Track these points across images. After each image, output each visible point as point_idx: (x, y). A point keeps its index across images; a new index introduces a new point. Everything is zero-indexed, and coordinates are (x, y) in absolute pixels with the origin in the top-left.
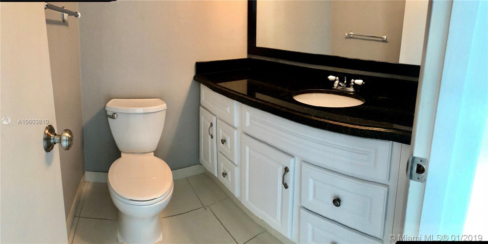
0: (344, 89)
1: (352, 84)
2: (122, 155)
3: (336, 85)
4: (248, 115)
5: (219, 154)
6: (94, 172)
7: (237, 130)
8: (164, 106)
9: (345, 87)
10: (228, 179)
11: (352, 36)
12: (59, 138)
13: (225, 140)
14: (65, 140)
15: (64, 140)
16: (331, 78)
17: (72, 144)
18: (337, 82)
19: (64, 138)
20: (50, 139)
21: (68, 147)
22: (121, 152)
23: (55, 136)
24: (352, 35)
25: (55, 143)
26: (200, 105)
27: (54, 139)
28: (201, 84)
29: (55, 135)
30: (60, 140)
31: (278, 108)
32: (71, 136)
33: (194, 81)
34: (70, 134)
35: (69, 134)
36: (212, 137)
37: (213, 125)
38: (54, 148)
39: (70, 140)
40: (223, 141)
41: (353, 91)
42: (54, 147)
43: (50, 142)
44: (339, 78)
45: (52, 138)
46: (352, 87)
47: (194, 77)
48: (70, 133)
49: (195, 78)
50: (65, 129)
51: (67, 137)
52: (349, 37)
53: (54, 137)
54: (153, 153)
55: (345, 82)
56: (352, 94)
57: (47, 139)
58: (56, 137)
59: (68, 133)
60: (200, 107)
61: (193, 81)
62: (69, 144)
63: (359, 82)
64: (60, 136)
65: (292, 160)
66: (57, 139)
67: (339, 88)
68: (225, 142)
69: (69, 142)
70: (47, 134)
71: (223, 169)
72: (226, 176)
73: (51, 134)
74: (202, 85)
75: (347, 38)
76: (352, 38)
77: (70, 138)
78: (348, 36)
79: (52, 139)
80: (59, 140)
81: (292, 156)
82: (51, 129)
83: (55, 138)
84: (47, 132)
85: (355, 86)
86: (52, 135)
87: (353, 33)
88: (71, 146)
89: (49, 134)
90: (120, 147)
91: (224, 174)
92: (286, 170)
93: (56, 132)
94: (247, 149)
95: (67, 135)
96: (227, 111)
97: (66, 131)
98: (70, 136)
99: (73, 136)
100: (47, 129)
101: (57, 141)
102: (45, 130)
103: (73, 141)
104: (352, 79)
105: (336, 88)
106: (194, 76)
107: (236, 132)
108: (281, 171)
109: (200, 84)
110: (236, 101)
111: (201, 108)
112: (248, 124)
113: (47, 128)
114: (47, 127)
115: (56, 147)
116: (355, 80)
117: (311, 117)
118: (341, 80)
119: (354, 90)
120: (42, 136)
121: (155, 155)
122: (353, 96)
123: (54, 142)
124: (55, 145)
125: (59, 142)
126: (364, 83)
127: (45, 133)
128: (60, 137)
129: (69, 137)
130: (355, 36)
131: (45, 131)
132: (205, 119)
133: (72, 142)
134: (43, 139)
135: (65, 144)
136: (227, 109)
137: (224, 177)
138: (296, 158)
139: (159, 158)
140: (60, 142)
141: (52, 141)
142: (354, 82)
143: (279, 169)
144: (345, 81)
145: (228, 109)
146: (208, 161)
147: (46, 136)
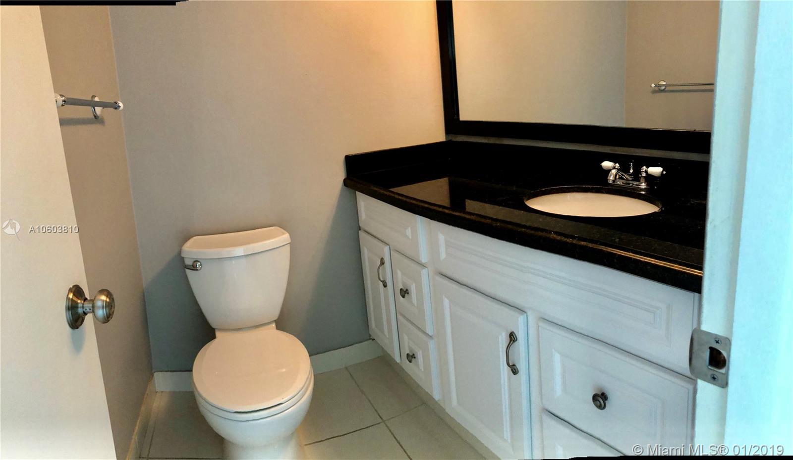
0: (629, 184)
1: (644, 174)
2: (218, 334)
3: (612, 176)
4: (442, 238)
5: (400, 317)
6: (171, 371)
7: (427, 269)
8: (285, 237)
9: (631, 181)
10: (417, 365)
11: (664, 87)
12: (91, 305)
13: (407, 290)
14: (101, 307)
15: (99, 308)
16: (606, 164)
17: (113, 312)
18: (614, 172)
19: (99, 304)
20: (77, 307)
21: (107, 319)
22: (216, 330)
23: (84, 302)
24: (663, 85)
25: (85, 314)
26: (360, 228)
27: (83, 307)
28: (357, 192)
29: (85, 299)
30: (93, 307)
31: (488, 221)
32: (110, 299)
33: (344, 187)
34: (109, 297)
35: (107, 297)
36: (385, 286)
37: (386, 262)
38: (85, 321)
39: (110, 306)
40: (404, 293)
41: (645, 187)
42: (86, 319)
43: (77, 313)
44: (620, 166)
45: (80, 305)
46: (642, 180)
47: (345, 181)
48: (109, 294)
49: (346, 183)
50: (101, 289)
51: (103, 301)
52: (659, 90)
53: (83, 304)
54: (274, 325)
55: (631, 171)
56: (643, 193)
57: (72, 308)
58: (86, 303)
59: (105, 295)
60: (360, 231)
61: (342, 188)
62: (108, 313)
63: (656, 171)
64: (93, 301)
65: (521, 319)
66: (88, 306)
67: (619, 182)
68: (408, 293)
69: (107, 311)
70: (72, 299)
71: (409, 347)
72: (413, 359)
73: (79, 299)
74: (359, 194)
75: (654, 92)
76: (663, 91)
77: (108, 302)
78: (657, 89)
79: (81, 307)
80: (91, 308)
81: (521, 311)
82: (77, 291)
83: (85, 305)
84: (71, 296)
85: (649, 178)
86: (79, 301)
87: (665, 83)
88: (111, 316)
89: (75, 299)
90: (213, 319)
91: (411, 357)
92: (512, 337)
93: (87, 296)
94: (446, 302)
95: (103, 298)
96: (407, 234)
97: (102, 292)
98: (108, 300)
99: (113, 299)
100: (71, 292)
101: (88, 310)
102: (68, 293)
103: (114, 307)
104: (643, 166)
105: (611, 182)
106: (344, 179)
107: (424, 272)
108: (503, 340)
109: (355, 193)
110: (419, 216)
111: (362, 234)
112: (443, 255)
113: (70, 290)
114: (70, 288)
115: (89, 318)
116: (648, 168)
117: (548, 235)
118: (624, 169)
119: (647, 185)
120: (62, 305)
121: (278, 328)
122: (642, 197)
123: (84, 312)
124: (86, 316)
125: (91, 311)
126: (665, 172)
127: (68, 298)
128: (92, 303)
129: (106, 301)
130: (668, 88)
131: (68, 295)
132: (370, 253)
133: (113, 309)
134: (66, 308)
135: (100, 313)
136: (407, 230)
137: (410, 362)
138: (529, 313)
139: (286, 333)
140: (93, 312)
141: (80, 311)
142: (646, 172)
143: (500, 337)
144: (630, 169)
145: (409, 232)
146: (383, 332)
147: (70, 303)
